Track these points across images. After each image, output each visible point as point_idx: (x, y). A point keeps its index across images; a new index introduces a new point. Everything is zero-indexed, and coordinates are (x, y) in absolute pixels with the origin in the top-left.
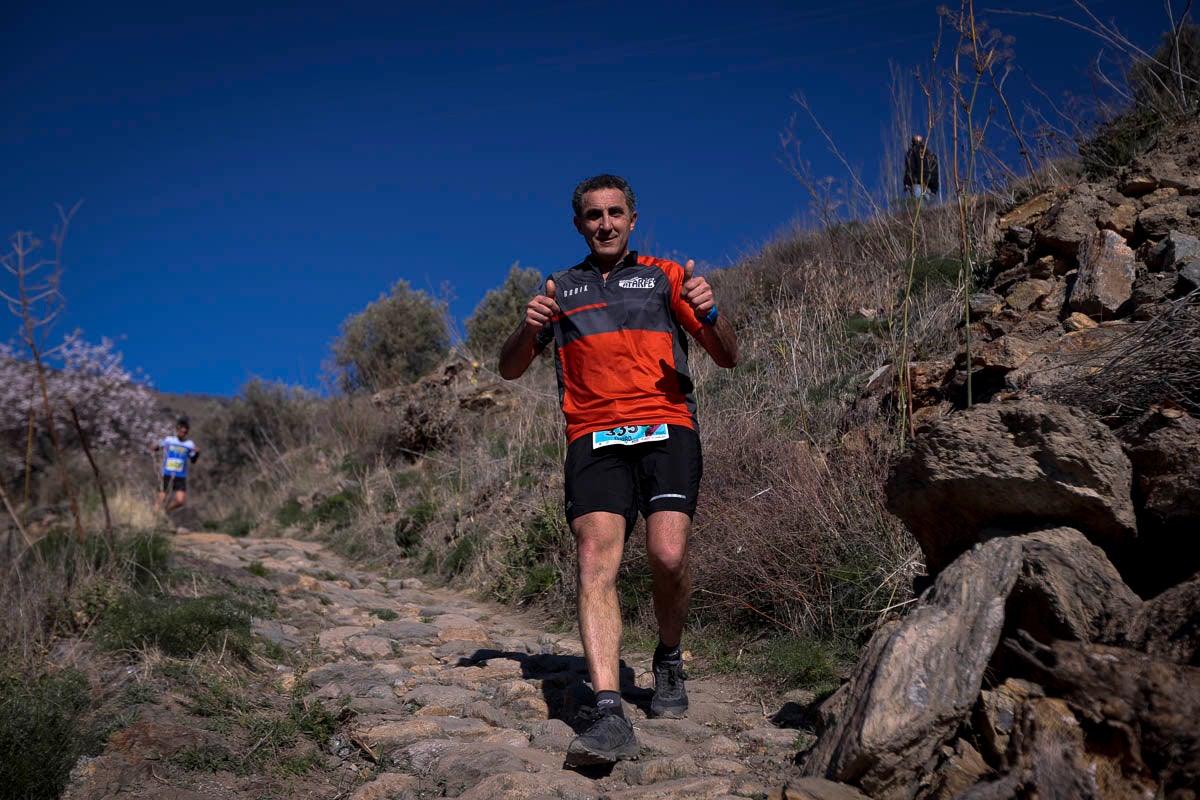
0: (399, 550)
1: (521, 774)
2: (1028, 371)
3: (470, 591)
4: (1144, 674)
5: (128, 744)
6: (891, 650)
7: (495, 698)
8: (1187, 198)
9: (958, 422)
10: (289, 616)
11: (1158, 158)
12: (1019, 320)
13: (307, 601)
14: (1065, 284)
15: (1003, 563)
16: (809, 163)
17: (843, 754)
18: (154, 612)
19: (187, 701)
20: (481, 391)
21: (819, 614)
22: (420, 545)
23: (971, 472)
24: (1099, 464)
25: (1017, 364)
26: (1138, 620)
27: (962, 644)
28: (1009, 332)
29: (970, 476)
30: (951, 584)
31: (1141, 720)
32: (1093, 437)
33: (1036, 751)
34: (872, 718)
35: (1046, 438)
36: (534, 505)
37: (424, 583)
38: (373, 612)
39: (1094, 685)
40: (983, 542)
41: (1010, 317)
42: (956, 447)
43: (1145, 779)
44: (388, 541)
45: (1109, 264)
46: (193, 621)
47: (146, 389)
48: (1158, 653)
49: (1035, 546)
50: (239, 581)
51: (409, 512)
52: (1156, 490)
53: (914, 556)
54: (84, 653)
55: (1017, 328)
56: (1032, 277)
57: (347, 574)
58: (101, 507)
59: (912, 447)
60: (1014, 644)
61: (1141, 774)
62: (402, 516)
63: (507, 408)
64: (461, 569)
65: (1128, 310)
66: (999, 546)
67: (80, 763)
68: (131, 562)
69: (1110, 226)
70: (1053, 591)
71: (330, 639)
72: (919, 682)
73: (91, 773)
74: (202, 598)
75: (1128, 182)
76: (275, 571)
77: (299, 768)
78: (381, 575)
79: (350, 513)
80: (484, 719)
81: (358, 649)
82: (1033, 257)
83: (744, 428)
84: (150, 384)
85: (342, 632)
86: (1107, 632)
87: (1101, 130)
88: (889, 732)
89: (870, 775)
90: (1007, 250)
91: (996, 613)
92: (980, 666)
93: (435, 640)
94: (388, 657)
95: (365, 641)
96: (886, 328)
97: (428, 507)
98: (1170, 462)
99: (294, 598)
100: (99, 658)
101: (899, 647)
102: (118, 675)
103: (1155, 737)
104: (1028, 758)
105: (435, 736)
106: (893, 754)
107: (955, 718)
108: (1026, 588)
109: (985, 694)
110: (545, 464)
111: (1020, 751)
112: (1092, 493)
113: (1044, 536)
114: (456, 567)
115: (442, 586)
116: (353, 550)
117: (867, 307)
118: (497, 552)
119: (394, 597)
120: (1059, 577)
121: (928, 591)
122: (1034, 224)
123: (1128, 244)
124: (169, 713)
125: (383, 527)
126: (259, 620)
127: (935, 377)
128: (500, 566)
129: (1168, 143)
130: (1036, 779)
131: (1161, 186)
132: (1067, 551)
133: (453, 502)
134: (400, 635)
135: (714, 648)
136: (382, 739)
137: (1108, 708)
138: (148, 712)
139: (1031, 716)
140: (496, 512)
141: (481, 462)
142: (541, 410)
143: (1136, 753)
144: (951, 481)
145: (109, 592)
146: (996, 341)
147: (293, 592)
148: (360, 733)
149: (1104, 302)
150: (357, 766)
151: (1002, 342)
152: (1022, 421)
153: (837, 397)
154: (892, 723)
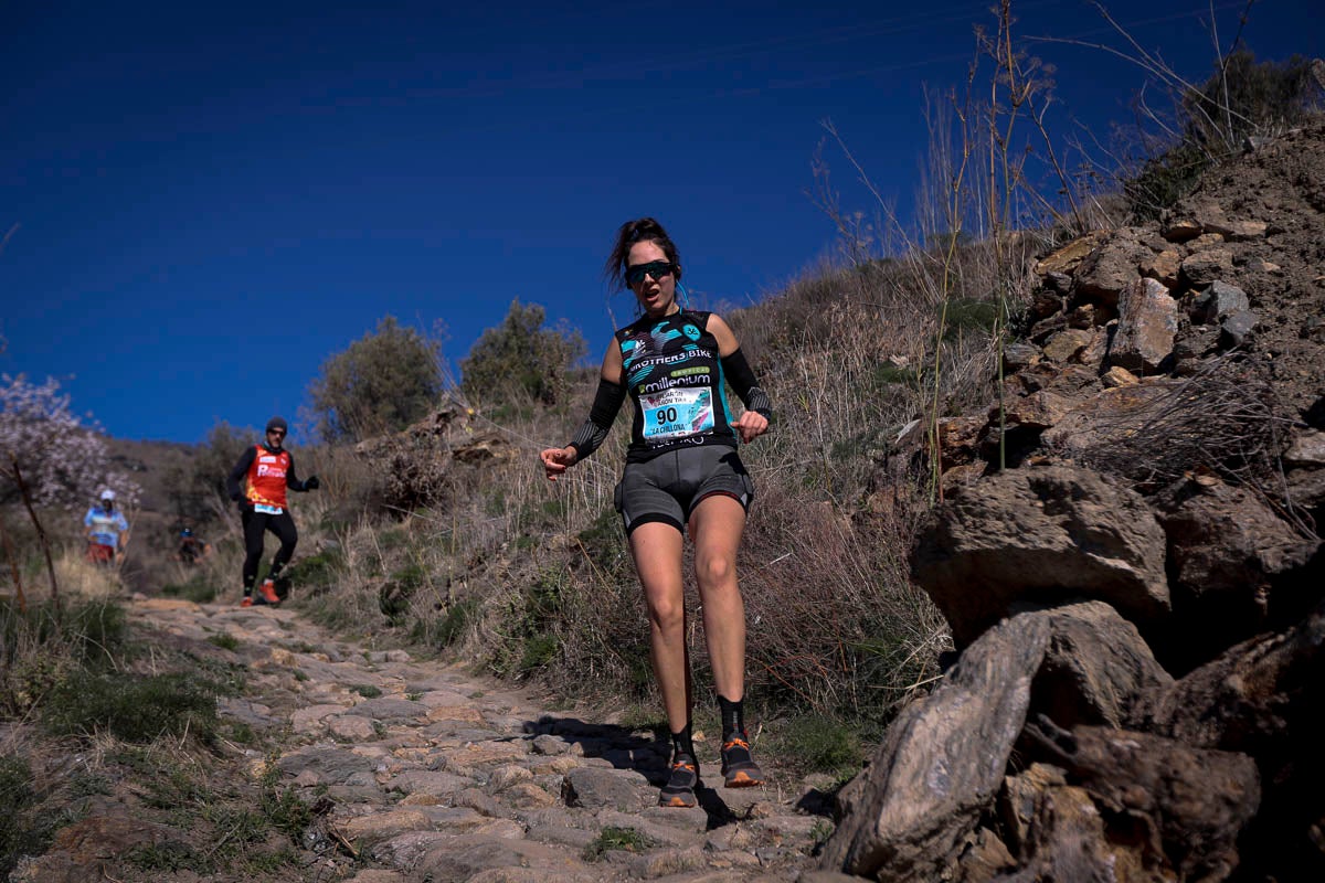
0: (384, 618)
1: (514, 870)
2: (1064, 429)
3: (462, 664)
4: (1165, 761)
5: (76, 842)
6: (911, 734)
7: (488, 784)
8: (1232, 245)
9: (985, 490)
10: (260, 694)
11: (1202, 201)
12: (1055, 374)
13: (280, 676)
14: (1105, 335)
15: (1029, 640)
16: (838, 195)
17: (859, 846)
18: (107, 692)
19: (144, 791)
20: (476, 442)
21: (841, 690)
22: (407, 614)
23: (998, 542)
24: (1131, 534)
25: (1053, 422)
26: (1166, 702)
27: (986, 727)
28: (1046, 387)
29: (997, 546)
30: (976, 662)
31: (1161, 808)
32: (1125, 505)
33: (1055, 842)
34: (889, 808)
35: (1076, 507)
36: (531, 571)
37: (411, 655)
38: (353, 689)
39: (1114, 772)
40: (1009, 616)
42: (982, 515)
43: (1165, 871)
44: (371, 609)
45: (1151, 315)
46: (150, 702)
47: (97, 435)
48: (1186, 737)
49: (1064, 622)
50: (203, 655)
51: (395, 576)
52: (1190, 561)
53: (943, 628)
54: (27, 738)
55: (1053, 383)
56: (1070, 327)
57: (325, 645)
58: (45, 570)
59: (937, 515)
60: (1034, 730)
61: (1162, 865)
62: (387, 580)
63: (505, 461)
64: (453, 639)
65: (1170, 366)
66: (1026, 622)
67: (21, 863)
68: (81, 636)
69: (1152, 274)
70: (1081, 669)
71: (305, 719)
72: (939, 768)
73: (33, 875)
74: (163, 675)
75: (1172, 226)
76: (245, 642)
77: (269, 865)
78: (363, 646)
79: (329, 576)
80: (476, 808)
81: (337, 730)
82: (1073, 305)
83: (764, 488)
84: (102, 430)
85: (319, 711)
86: (1134, 714)
87: (1146, 168)
88: (908, 822)
89: (887, 868)
90: (1045, 297)
91: (1022, 694)
92: (1004, 751)
93: (422, 719)
94: (370, 739)
95: (345, 721)
97: (416, 570)
98: (1204, 533)
99: (265, 673)
100: (44, 744)
101: (920, 731)
102: (65, 763)
103: (1176, 826)
104: (1047, 850)
105: (421, 827)
106: (911, 845)
107: (977, 806)
108: (1054, 666)
109: (1010, 780)
110: (546, 524)
111: (1038, 843)
112: (1123, 565)
113: (1075, 611)
114: (447, 639)
115: (432, 660)
116: (332, 619)
117: (899, 354)
118: (492, 621)
119: (378, 671)
120: (1088, 655)
121: (952, 669)
122: (1073, 270)
123: (1171, 294)
124: (123, 806)
125: (365, 591)
126: (226, 699)
127: (968, 434)
128: (496, 636)
129: (1213, 185)
130: (1054, 871)
131: (1206, 232)
132: (1098, 627)
133: (444, 565)
134: (383, 714)
136: (363, 832)
137: (1129, 797)
138: (98, 804)
139: (1050, 806)
140: (492, 576)
141: (476, 521)
143: (1156, 844)
144: (977, 552)
145: (56, 670)
146: (1032, 396)
147: (264, 666)
148: (339, 825)
149: (1145, 356)
150: (335, 861)
151: (1037, 398)
152: (1052, 488)
153: (864, 453)
154: (910, 812)
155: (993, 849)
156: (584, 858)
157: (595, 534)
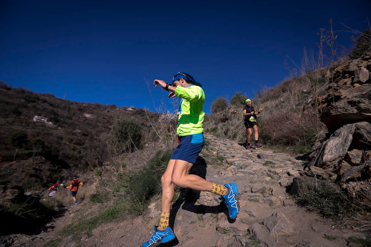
0: (225, 135)
2: (346, 95)
6: (327, 145)
9: (337, 104)
12: (341, 87)
13: (213, 143)
14: (351, 79)
15: (351, 128)
17: (319, 162)
20: (234, 111)
21: (302, 142)
22: (228, 134)
23: (341, 113)
25: (343, 95)
27: (343, 143)
28: (340, 89)
30: (339, 133)
33: (369, 160)
34: (325, 156)
35: (359, 105)
37: (229, 140)
38: (223, 144)
40: (345, 125)
41: (339, 87)
42: (337, 108)
44: (223, 134)
45: (363, 74)
56: (344, 79)
57: (217, 139)
62: (224, 130)
63: (239, 113)
65: (368, 82)
66: (349, 125)
69: (361, 66)
70: (363, 133)
72: (334, 150)
75: (364, 58)
77: (219, 165)
79: (216, 130)
80: (246, 158)
82: (343, 75)
83: (283, 112)
89: (325, 166)
90: (337, 75)
91: (351, 137)
92: (348, 147)
96: (310, 92)
97: (228, 129)
101: (329, 144)
106: (329, 162)
107: (343, 156)
108: (357, 133)
109: (348, 152)
113: (357, 123)
114: (234, 138)
115: (232, 140)
116: (218, 136)
117: (304, 89)
118: (240, 135)
119: (225, 142)
120: (364, 131)
121: (332, 135)
122: (343, 69)
123: (367, 69)
125: (222, 132)
127: (323, 99)
128: (241, 137)
130: (369, 165)
132: (364, 126)
133: (232, 128)
134: (228, 147)
135: (281, 148)
136: (231, 161)
139: (367, 154)
141: (235, 122)
144: (336, 115)
146: (337, 91)
147: (211, 141)
148: (227, 160)
149: (362, 81)
150: (227, 165)
151: (339, 91)
152: (353, 102)
153: (302, 105)
154: (329, 157)
155: (345, 163)
156: (263, 165)
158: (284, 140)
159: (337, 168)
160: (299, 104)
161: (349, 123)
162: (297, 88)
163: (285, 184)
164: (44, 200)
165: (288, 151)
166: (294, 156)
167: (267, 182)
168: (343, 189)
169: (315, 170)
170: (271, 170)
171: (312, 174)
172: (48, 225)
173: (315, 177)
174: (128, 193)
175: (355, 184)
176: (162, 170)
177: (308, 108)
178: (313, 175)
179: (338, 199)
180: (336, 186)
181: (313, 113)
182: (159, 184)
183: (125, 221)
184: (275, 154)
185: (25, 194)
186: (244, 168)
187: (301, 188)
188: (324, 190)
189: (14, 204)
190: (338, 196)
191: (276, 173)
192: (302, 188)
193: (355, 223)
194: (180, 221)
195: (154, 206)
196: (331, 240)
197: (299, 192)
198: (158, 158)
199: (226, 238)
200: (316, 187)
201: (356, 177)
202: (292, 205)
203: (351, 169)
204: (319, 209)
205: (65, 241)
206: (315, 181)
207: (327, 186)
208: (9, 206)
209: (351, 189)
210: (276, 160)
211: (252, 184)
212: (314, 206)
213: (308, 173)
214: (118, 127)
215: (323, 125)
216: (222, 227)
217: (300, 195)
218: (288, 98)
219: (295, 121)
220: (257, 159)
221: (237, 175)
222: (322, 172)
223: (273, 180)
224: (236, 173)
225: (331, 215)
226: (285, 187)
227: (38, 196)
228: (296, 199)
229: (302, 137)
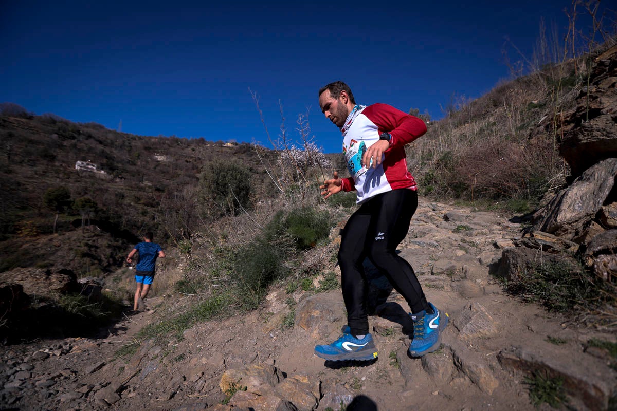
2: (610, 108)
6: (567, 195)
9: (593, 122)
12: (604, 92)
17: (549, 225)
21: (523, 192)
23: (598, 139)
25: (605, 107)
27: (596, 192)
28: (602, 96)
29: (597, 140)
30: (590, 174)
34: (561, 215)
36: (427, 170)
40: (603, 160)
41: (600, 92)
42: (592, 131)
55: (606, 94)
56: (610, 76)
63: (414, 146)
66: (610, 161)
72: (579, 204)
80: (423, 221)
83: (493, 143)
84: (323, 151)
88: (567, 218)
89: (559, 231)
90: (599, 69)
91: (611, 182)
92: (604, 198)
96: (545, 105)
100: (330, 208)
101: (570, 194)
106: (568, 225)
107: (593, 214)
109: (604, 208)
117: (534, 100)
121: (578, 178)
122: (611, 58)
127: (568, 116)
135: (486, 204)
142: (425, 145)
144: (589, 143)
146: (596, 100)
151: (599, 100)
153: (527, 128)
154: (568, 216)
155: (595, 226)
156: (452, 232)
157: (442, 159)
158: (492, 191)
159: (581, 234)
160: (522, 128)
161: (611, 157)
162: (521, 98)
163: (489, 261)
164: (107, 290)
165: (496, 209)
166: (507, 217)
167: (459, 259)
168: (587, 268)
169: (541, 237)
170: (466, 239)
171: (536, 243)
172: (118, 326)
173: (540, 249)
174: (233, 277)
175: (609, 258)
176: (286, 241)
177: (538, 133)
178: (537, 245)
179: (577, 282)
180: (575, 262)
181: (547, 141)
182: (282, 263)
183: (231, 319)
184: (474, 213)
185: (78, 281)
186: (421, 237)
187: (514, 267)
188: (553, 269)
189: (65, 295)
190: (577, 278)
191: (474, 244)
192: (517, 266)
193: (602, 319)
194: (317, 317)
195: (276, 297)
196: (558, 345)
197: (511, 272)
198: (279, 223)
199: (388, 341)
200: (540, 264)
201: (612, 247)
202: (498, 293)
203: (605, 234)
204: (543, 299)
205: (146, 346)
206: (541, 255)
207: (559, 263)
208: (57, 298)
209: (600, 267)
210: (475, 224)
211: (433, 262)
212: (535, 294)
213: (529, 242)
214: (211, 175)
215: (562, 163)
216: (382, 326)
217: (512, 278)
218: (503, 117)
219: (513, 156)
220: (443, 222)
221: (409, 247)
222: (554, 240)
223: (468, 255)
224: (407, 245)
225: (561, 308)
226: (487, 266)
227: (98, 283)
228: (505, 285)
229: (523, 185)
